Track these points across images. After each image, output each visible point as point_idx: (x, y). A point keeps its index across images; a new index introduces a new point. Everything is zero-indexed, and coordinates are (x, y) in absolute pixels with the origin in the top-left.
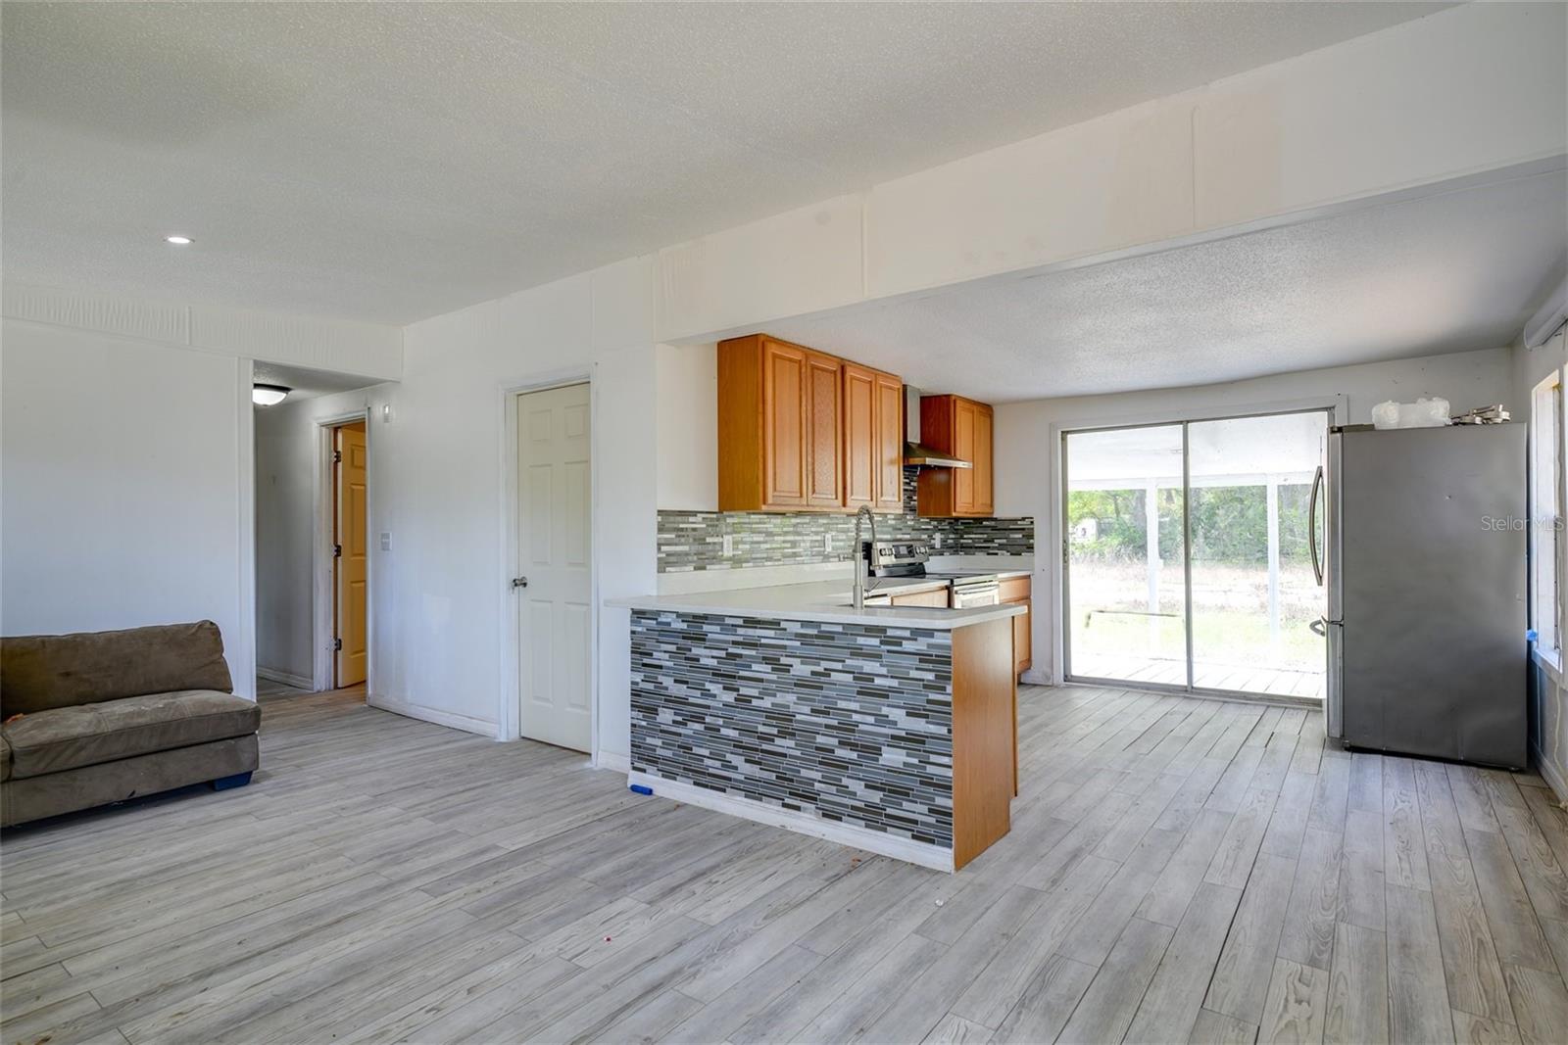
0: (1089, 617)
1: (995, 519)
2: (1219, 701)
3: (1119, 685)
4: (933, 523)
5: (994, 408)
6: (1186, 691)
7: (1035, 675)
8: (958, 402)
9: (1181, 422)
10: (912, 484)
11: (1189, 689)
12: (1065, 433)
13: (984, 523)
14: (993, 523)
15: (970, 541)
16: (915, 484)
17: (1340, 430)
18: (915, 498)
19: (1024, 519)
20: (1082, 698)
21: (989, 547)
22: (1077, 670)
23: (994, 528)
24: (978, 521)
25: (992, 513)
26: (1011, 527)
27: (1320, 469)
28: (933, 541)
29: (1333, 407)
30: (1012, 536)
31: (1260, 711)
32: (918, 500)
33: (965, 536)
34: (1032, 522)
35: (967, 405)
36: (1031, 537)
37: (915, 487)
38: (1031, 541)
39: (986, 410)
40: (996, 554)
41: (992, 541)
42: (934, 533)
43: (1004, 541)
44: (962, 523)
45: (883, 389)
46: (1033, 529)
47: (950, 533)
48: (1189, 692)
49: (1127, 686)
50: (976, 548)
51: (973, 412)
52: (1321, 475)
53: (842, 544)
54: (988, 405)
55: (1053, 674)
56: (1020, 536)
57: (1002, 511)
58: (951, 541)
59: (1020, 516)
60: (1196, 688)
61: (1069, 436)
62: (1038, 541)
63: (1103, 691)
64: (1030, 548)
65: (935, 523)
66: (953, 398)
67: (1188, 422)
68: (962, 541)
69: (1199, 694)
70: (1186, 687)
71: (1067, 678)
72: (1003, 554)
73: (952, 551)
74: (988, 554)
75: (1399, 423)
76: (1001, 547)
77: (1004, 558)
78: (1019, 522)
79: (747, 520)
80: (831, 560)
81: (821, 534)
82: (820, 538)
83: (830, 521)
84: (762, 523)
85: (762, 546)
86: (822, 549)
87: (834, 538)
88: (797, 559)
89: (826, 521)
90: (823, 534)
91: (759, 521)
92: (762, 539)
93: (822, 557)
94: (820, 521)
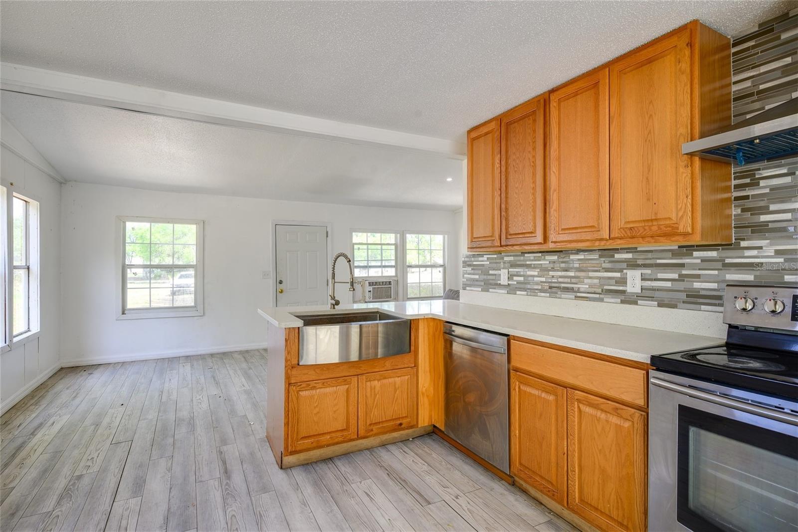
53: (668, 284)
79: (522, 258)
80: (639, 302)
81: (621, 271)
82: (618, 275)
83: (636, 256)
84: (535, 261)
85: (536, 279)
86: (621, 288)
87: (647, 277)
88: (579, 294)
89: (630, 256)
90: (625, 271)
91: (532, 258)
92: (536, 273)
93: (623, 297)
94: (617, 256)
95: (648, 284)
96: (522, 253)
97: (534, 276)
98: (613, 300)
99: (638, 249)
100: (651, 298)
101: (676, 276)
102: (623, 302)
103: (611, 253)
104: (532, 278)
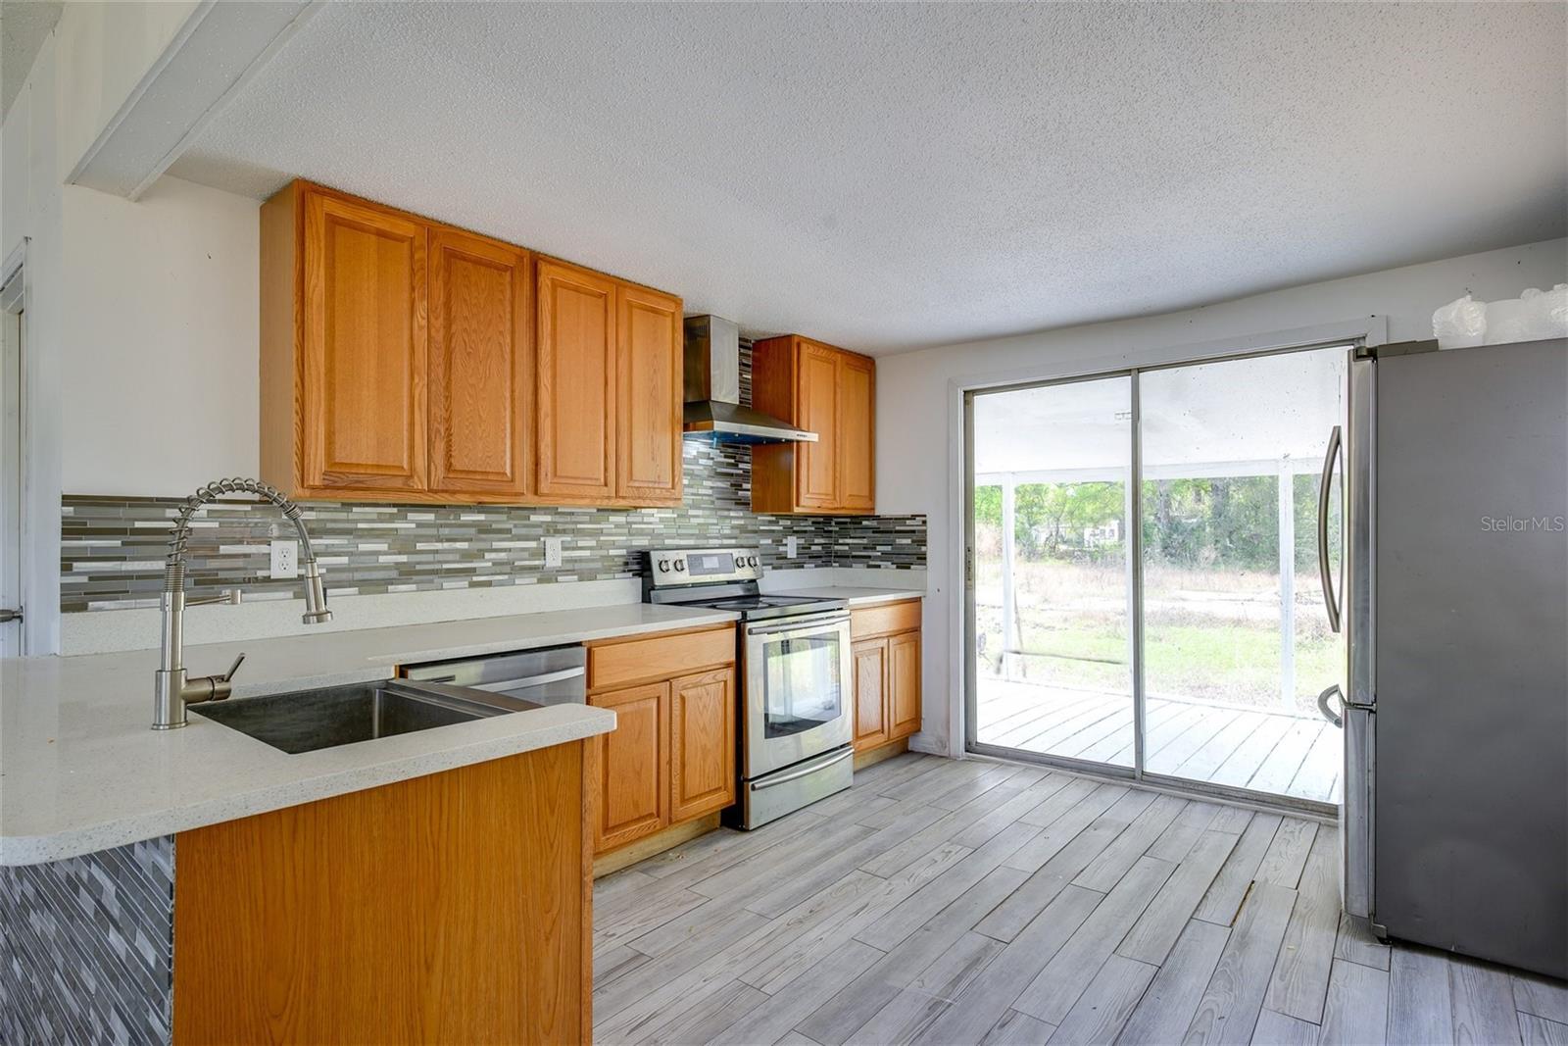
0: (1001, 661)
1: (877, 518)
2: (1181, 798)
3: (1040, 762)
4: (781, 522)
5: (877, 362)
6: (1134, 778)
7: (925, 741)
8: (804, 346)
9: (1128, 372)
10: (741, 466)
11: (1138, 775)
12: (969, 395)
13: (865, 523)
14: (874, 524)
15: (847, 548)
16: (748, 467)
17: (1372, 354)
18: (746, 486)
19: (913, 517)
20: (989, 779)
21: (869, 557)
22: (984, 736)
23: (876, 531)
24: (856, 520)
25: (873, 509)
26: (897, 528)
27: (1337, 430)
28: (781, 549)
29: (1364, 338)
30: (898, 541)
31: (1242, 818)
32: (753, 490)
33: (841, 541)
34: (924, 522)
35: (822, 353)
36: (923, 542)
37: (746, 471)
38: (923, 549)
39: (862, 364)
40: (879, 566)
41: (874, 548)
42: (786, 537)
43: (888, 548)
44: (836, 523)
45: (635, 310)
46: (925, 531)
47: (816, 536)
48: (1135, 779)
49: (1051, 764)
50: (853, 557)
51: (835, 363)
52: (1338, 442)
53: (587, 553)
54: (869, 358)
55: (949, 740)
56: (909, 541)
57: (885, 507)
58: (819, 548)
59: (909, 513)
60: (1149, 775)
61: (977, 399)
62: (932, 549)
63: (1017, 769)
64: (922, 558)
65: (789, 523)
66: (796, 340)
67: (1140, 370)
68: (836, 547)
69: (1153, 783)
70: (1133, 770)
71: (971, 747)
72: (887, 567)
73: (819, 562)
74: (869, 566)
75: (1485, 337)
76: (885, 556)
77: (888, 572)
78: (908, 522)
79: (343, 515)
80: (559, 578)
81: (537, 538)
82: (533, 544)
83: (557, 518)
84: (382, 522)
85: (382, 559)
86: (537, 563)
87: (567, 545)
88: (475, 579)
89: (548, 518)
90: (542, 539)
91: (375, 517)
92: (384, 547)
93: (538, 575)
94: (534, 518)
95: (567, 554)
96: (343, 504)
97: (377, 553)
98: (527, 581)
99: (559, 510)
100: (571, 572)
101: (593, 543)
102: (540, 581)
103: (525, 513)
104: (375, 557)
